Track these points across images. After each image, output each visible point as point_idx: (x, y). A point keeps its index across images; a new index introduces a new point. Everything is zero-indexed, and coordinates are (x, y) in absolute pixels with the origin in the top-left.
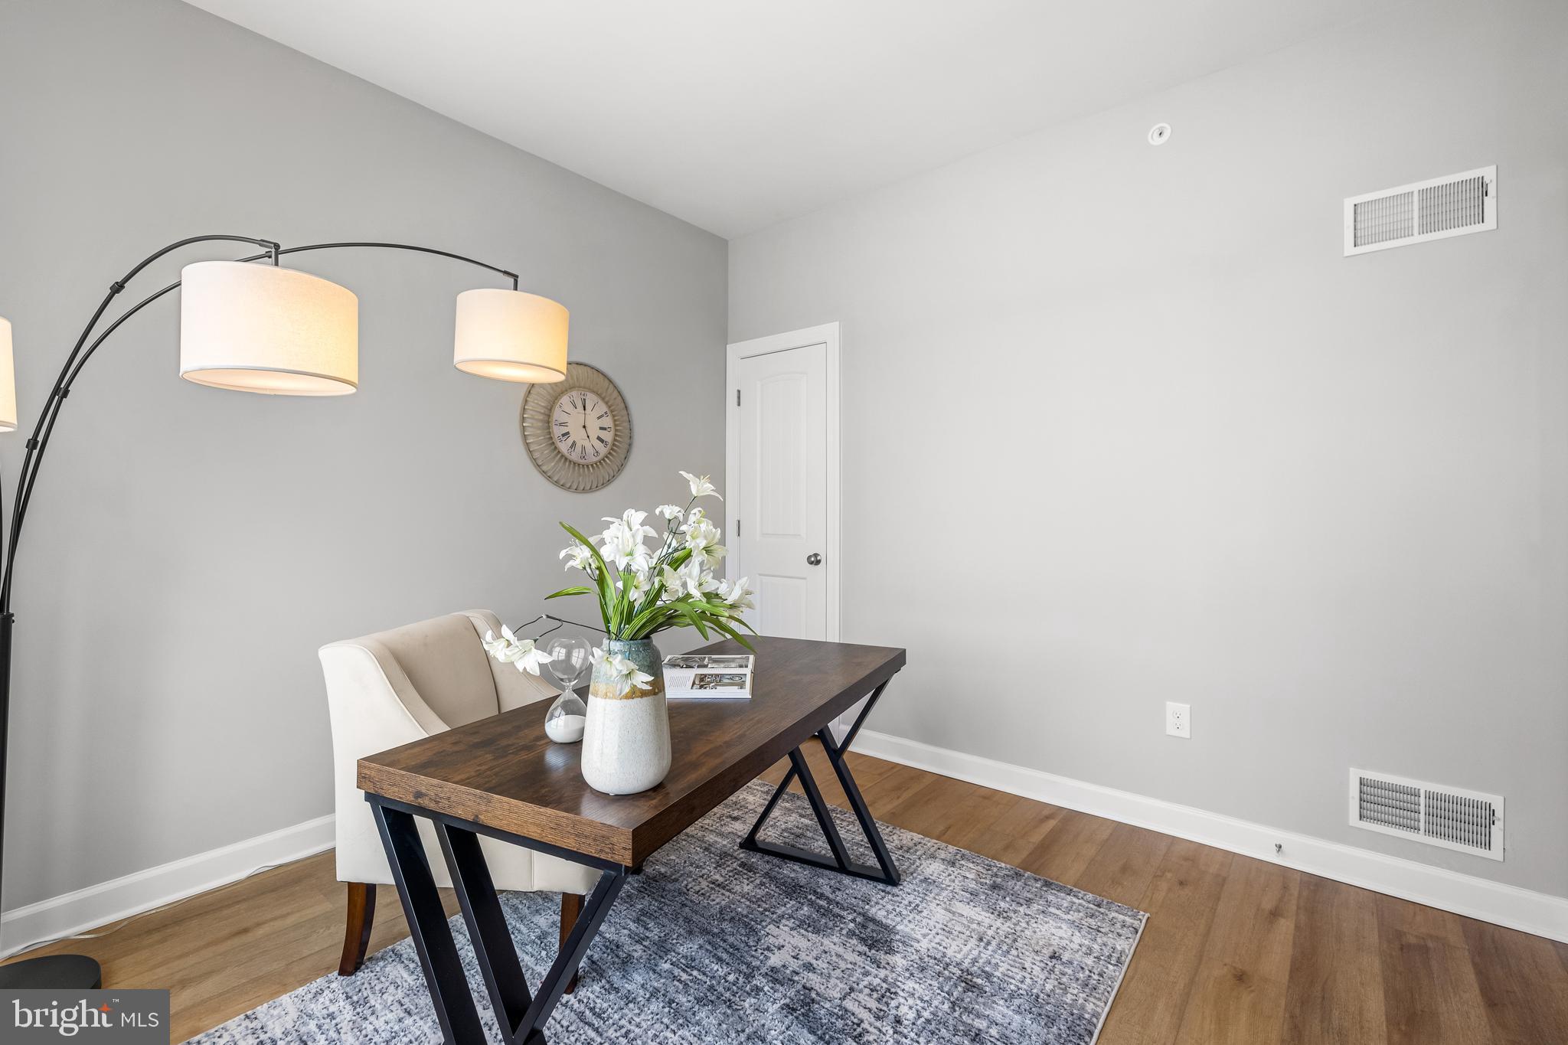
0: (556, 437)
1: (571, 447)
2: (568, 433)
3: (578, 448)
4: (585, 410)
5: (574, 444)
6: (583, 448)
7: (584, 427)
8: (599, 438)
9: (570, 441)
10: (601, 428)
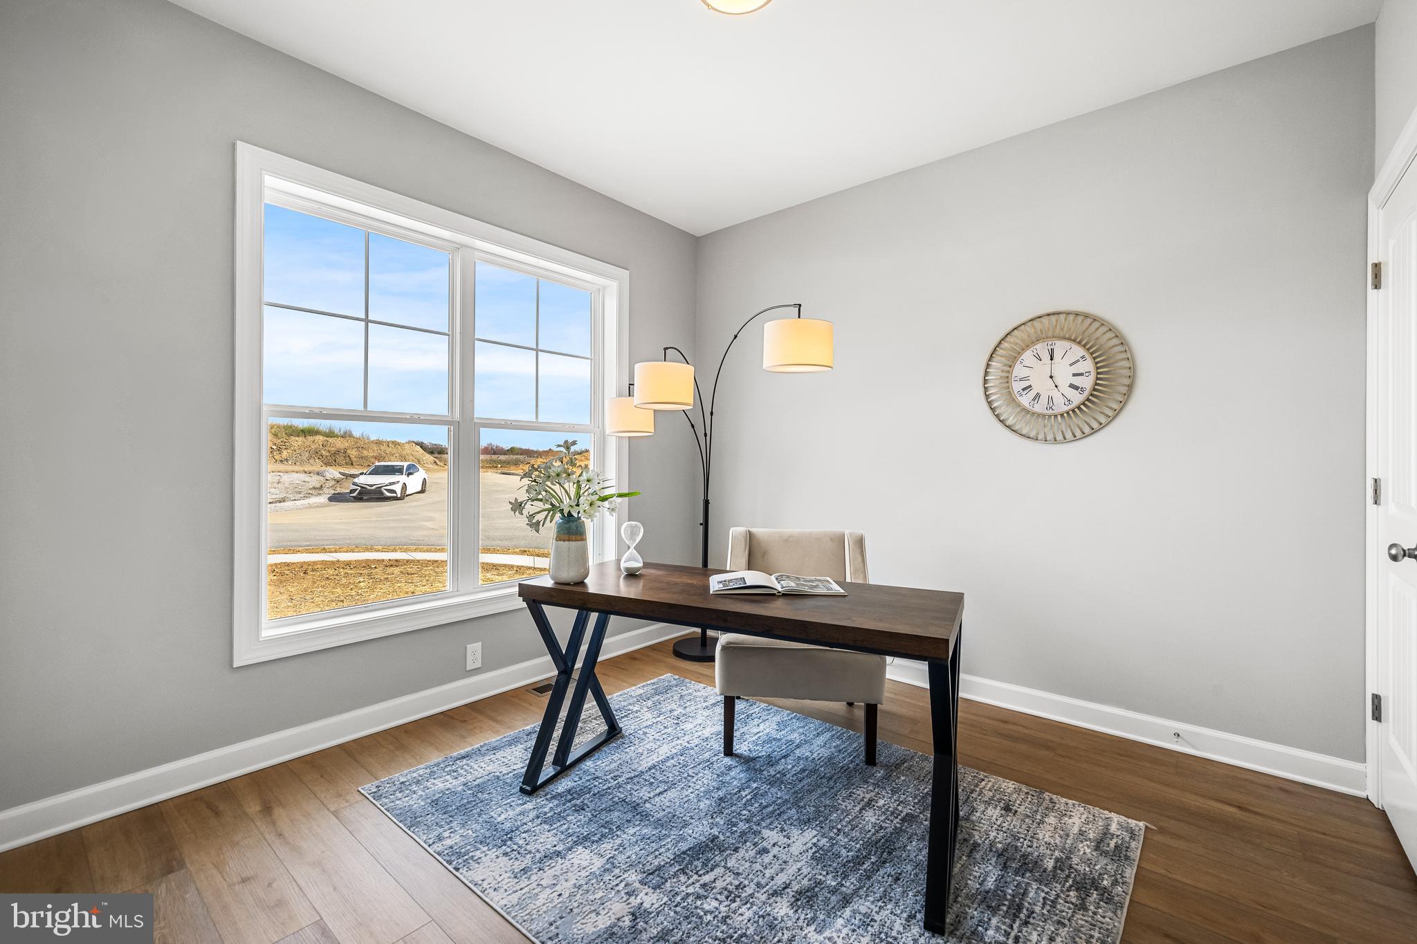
0: (1016, 392)
1: (1034, 400)
2: (1030, 386)
3: (1044, 400)
4: (1052, 359)
5: (1038, 396)
6: (1051, 399)
7: (1051, 377)
8: (1072, 386)
9: (1032, 394)
10: (1074, 375)
